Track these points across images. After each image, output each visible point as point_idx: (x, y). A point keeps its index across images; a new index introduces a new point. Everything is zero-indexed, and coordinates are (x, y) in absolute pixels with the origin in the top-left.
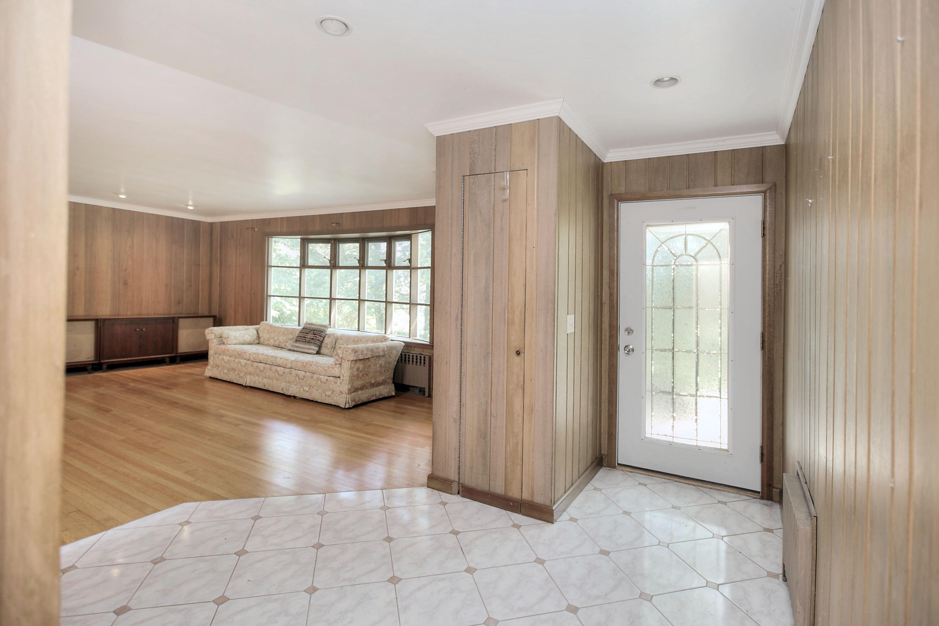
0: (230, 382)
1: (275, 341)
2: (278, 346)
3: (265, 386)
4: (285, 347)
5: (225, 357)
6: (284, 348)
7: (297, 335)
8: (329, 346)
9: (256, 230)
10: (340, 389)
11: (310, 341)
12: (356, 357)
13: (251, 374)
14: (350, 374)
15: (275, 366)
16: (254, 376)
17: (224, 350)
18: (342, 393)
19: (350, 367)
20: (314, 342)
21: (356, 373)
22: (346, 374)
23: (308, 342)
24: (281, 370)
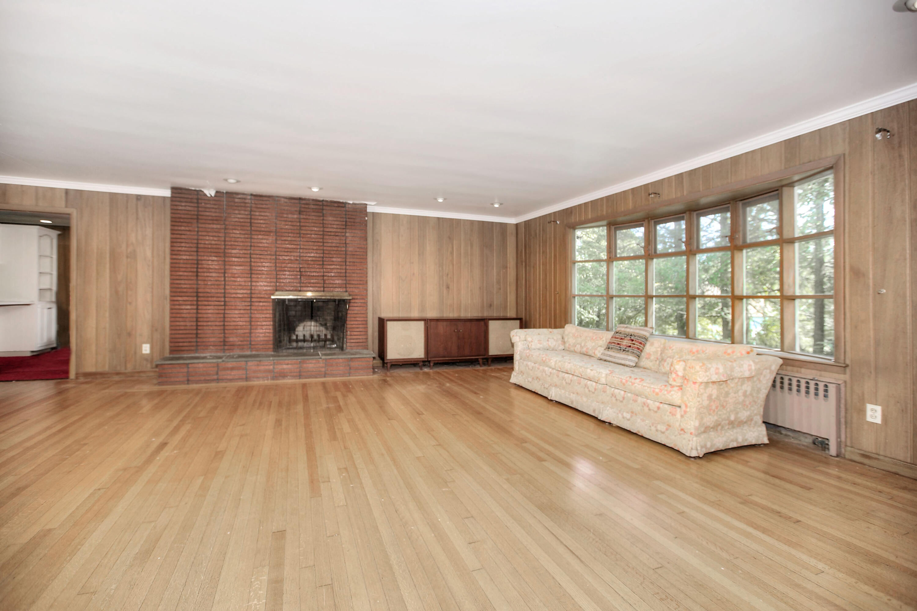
0: (534, 392)
1: (582, 347)
2: (585, 353)
3: (572, 402)
4: (594, 356)
5: (529, 363)
6: (592, 357)
7: (608, 341)
8: (651, 358)
9: (558, 222)
10: (682, 424)
11: (626, 349)
12: (707, 378)
13: (556, 386)
14: (698, 403)
15: (584, 380)
16: (560, 389)
17: (528, 354)
19: (698, 394)
20: (632, 351)
21: (706, 403)
22: (691, 403)
23: (624, 350)
24: (592, 385)
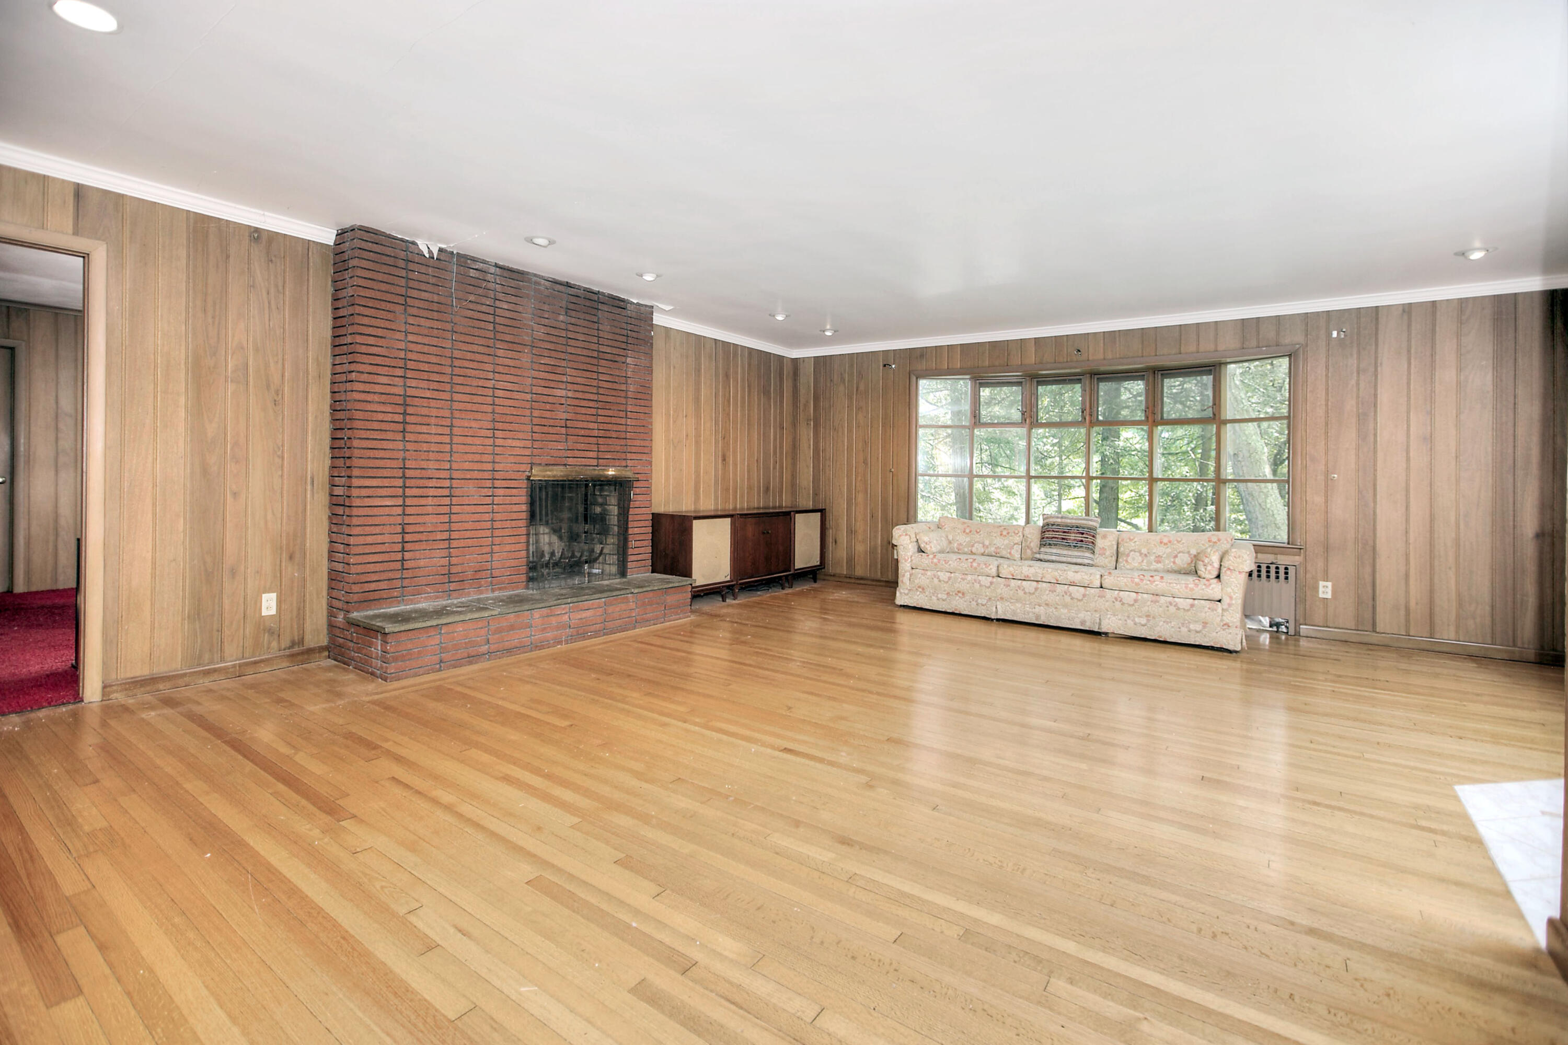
0: (953, 614)
5: (940, 574)
6: (1007, 558)
7: (1033, 535)
8: (1108, 553)
9: (894, 367)
10: (1223, 619)
11: (1078, 545)
13: (1003, 599)
14: (1245, 596)
16: (1012, 603)
17: (936, 561)
18: (1229, 626)
22: (1235, 593)
24: (1077, 591)
